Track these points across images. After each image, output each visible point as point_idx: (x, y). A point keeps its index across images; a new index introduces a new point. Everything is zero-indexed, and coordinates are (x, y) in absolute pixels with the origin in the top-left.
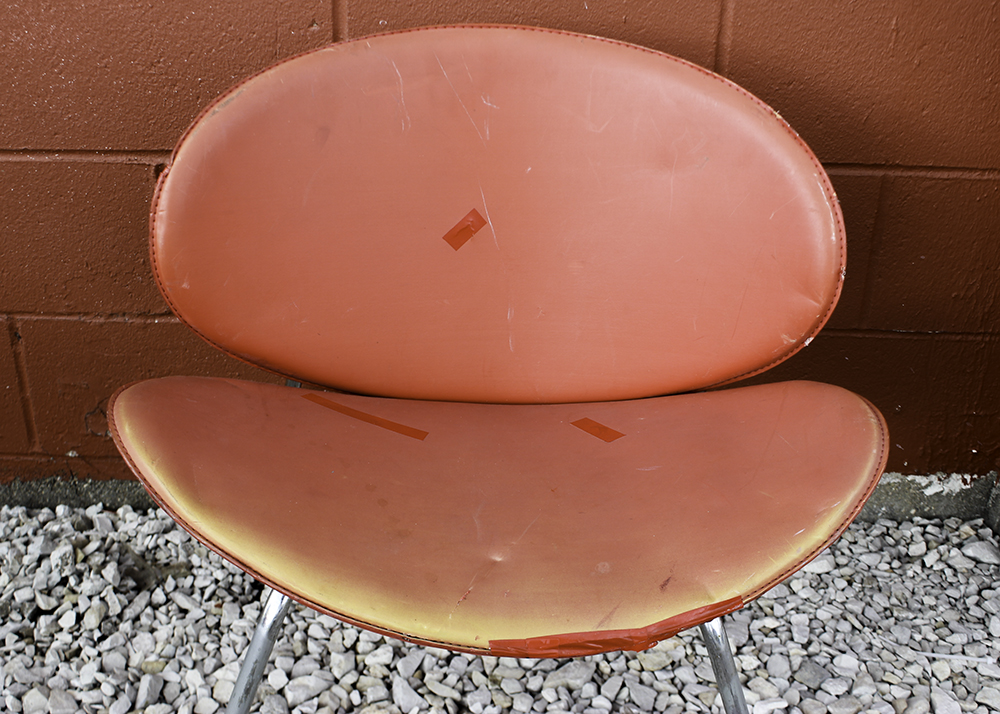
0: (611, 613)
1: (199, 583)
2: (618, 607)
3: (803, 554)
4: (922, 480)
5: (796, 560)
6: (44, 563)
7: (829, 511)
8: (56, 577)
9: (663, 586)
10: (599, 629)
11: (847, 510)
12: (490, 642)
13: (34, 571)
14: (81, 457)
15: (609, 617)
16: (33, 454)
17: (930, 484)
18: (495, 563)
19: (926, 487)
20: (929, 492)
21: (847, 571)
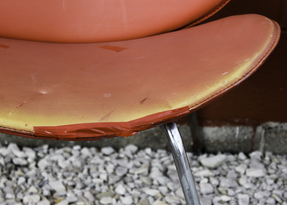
0: (110, 114)
2: (114, 111)
3: (226, 85)
5: (222, 88)
7: (243, 63)
9: (142, 102)
10: (101, 122)
11: (254, 63)
12: (34, 127)
15: (108, 115)
18: (42, 94)
21: (275, 176)
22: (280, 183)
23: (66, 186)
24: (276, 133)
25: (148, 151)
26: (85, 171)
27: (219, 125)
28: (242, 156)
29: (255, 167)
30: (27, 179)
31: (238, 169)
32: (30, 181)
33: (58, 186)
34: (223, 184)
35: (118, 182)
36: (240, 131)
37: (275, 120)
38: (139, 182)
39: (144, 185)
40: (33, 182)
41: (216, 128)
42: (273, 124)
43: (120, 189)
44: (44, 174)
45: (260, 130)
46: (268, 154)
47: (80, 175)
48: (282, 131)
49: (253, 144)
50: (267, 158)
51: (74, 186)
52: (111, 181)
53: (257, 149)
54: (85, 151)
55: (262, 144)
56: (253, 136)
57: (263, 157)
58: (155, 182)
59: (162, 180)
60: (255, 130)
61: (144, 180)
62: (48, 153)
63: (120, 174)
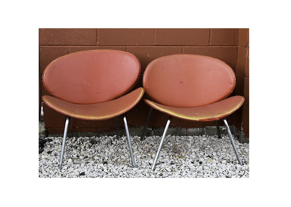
1: (103, 143)
4: (221, 127)
6: (76, 142)
8: (79, 143)
13: (74, 142)
14: (79, 128)
16: (70, 127)
17: (223, 128)
19: (222, 128)
20: (223, 129)
21: (210, 140)
22: (211, 141)
23: (155, 143)
24: (209, 129)
25: (174, 136)
26: (158, 140)
27: (193, 128)
28: (200, 136)
29: (204, 138)
30: (144, 142)
31: (199, 139)
32: (145, 143)
33: (153, 143)
34: (196, 141)
35: (168, 142)
36: (199, 129)
37: (209, 126)
38: (174, 142)
39: (175, 142)
40: (146, 143)
41: (192, 129)
42: (208, 127)
43: (169, 143)
44: (148, 141)
45: (204, 128)
46: (207, 135)
47: (157, 141)
48: (211, 129)
49: (203, 133)
50: (207, 136)
51: (156, 144)
52: (166, 142)
53: (204, 134)
54: (157, 136)
55: (206, 133)
56: (203, 131)
57: (206, 136)
58: (178, 142)
59: (179, 141)
60: (203, 129)
61: (175, 141)
62: (147, 137)
63: (168, 141)
